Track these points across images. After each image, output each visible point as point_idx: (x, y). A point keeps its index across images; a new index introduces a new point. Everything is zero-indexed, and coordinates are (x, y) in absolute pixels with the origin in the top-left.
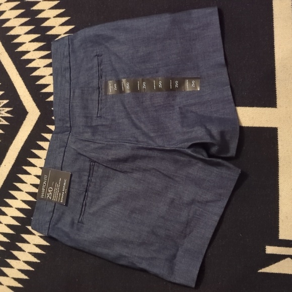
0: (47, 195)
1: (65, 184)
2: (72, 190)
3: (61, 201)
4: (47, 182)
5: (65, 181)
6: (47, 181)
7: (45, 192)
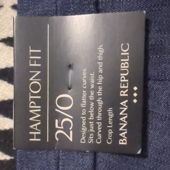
0: (53, 129)
1: (125, 65)
2: (156, 86)
3: (123, 142)
4: (42, 77)
5: (125, 52)
6: (43, 69)
7: (43, 119)
